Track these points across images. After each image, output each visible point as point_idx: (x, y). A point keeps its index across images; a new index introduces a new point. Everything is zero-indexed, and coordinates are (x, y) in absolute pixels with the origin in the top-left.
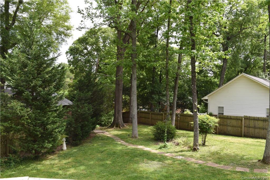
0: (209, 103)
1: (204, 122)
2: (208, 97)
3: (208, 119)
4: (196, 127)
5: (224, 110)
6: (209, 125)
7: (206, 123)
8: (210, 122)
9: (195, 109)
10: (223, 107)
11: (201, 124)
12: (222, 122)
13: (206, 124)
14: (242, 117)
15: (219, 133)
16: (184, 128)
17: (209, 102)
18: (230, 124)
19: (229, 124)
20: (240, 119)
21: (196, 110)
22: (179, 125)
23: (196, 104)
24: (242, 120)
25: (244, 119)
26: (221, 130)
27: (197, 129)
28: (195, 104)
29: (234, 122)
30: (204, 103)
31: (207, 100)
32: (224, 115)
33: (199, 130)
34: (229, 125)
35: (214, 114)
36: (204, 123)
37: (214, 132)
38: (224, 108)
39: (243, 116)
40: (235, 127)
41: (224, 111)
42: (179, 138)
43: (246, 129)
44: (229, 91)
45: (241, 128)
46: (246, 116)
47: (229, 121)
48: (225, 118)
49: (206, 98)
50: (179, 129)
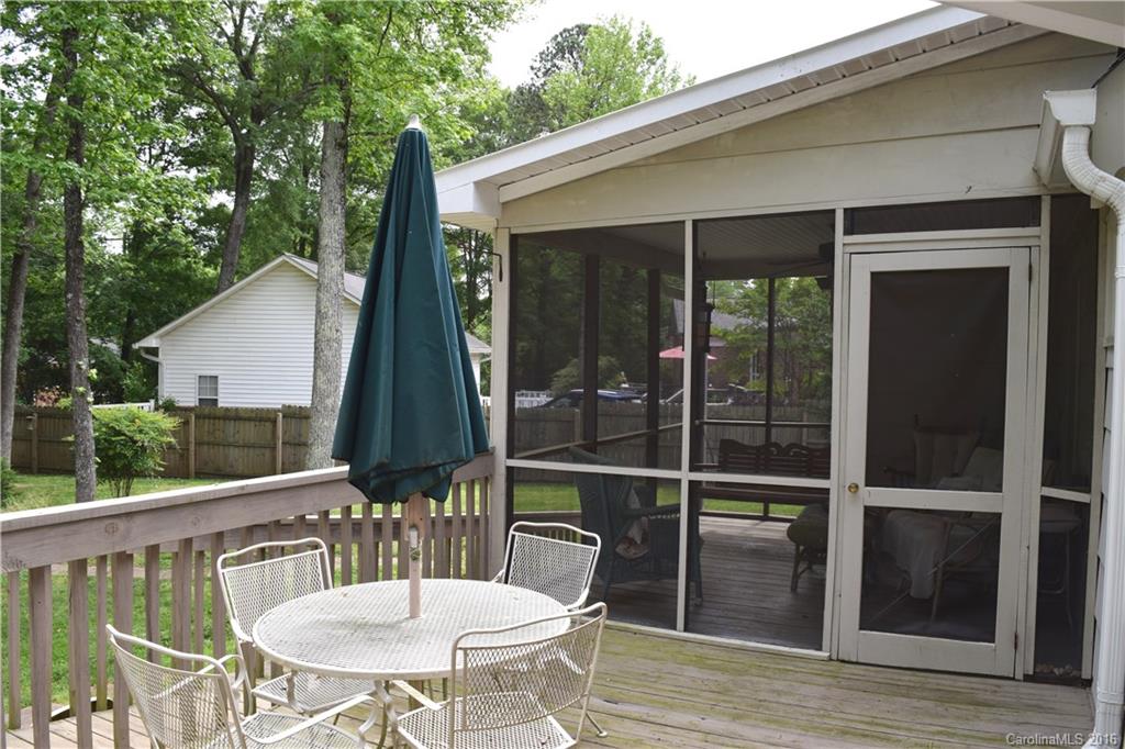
0: (164, 363)
1: (119, 433)
2: (161, 337)
3: (133, 421)
4: (84, 452)
5: (220, 386)
6: (135, 442)
7: (124, 435)
8: (141, 431)
9: (81, 386)
10: (216, 377)
11: (105, 439)
12: (209, 432)
13: (123, 438)
14: (276, 411)
15: (196, 473)
16: (58, 467)
17: (161, 358)
18: (237, 436)
19: (234, 436)
20: (268, 420)
21: (81, 389)
22: (39, 456)
23: (84, 367)
24: (274, 422)
25: (284, 417)
26: (206, 464)
27: (87, 457)
28: (79, 367)
29: (249, 432)
30: (144, 361)
31: (154, 351)
32: (220, 405)
33: (97, 463)
34: (231, 440)
35: (181, 405)
36: (118, 438)
37: (160, 465)
38: (220, 381)
39: (280, 407)
40: (253, 446)
41: (220, 391)
42: (22, 502)
43: (290, 450)
44: (238, 316)
45: (274, 448)
46: (289, 407)
47: (231, 426)
48: (219, 418)
49: (151, 341)
50: (35, 470)
